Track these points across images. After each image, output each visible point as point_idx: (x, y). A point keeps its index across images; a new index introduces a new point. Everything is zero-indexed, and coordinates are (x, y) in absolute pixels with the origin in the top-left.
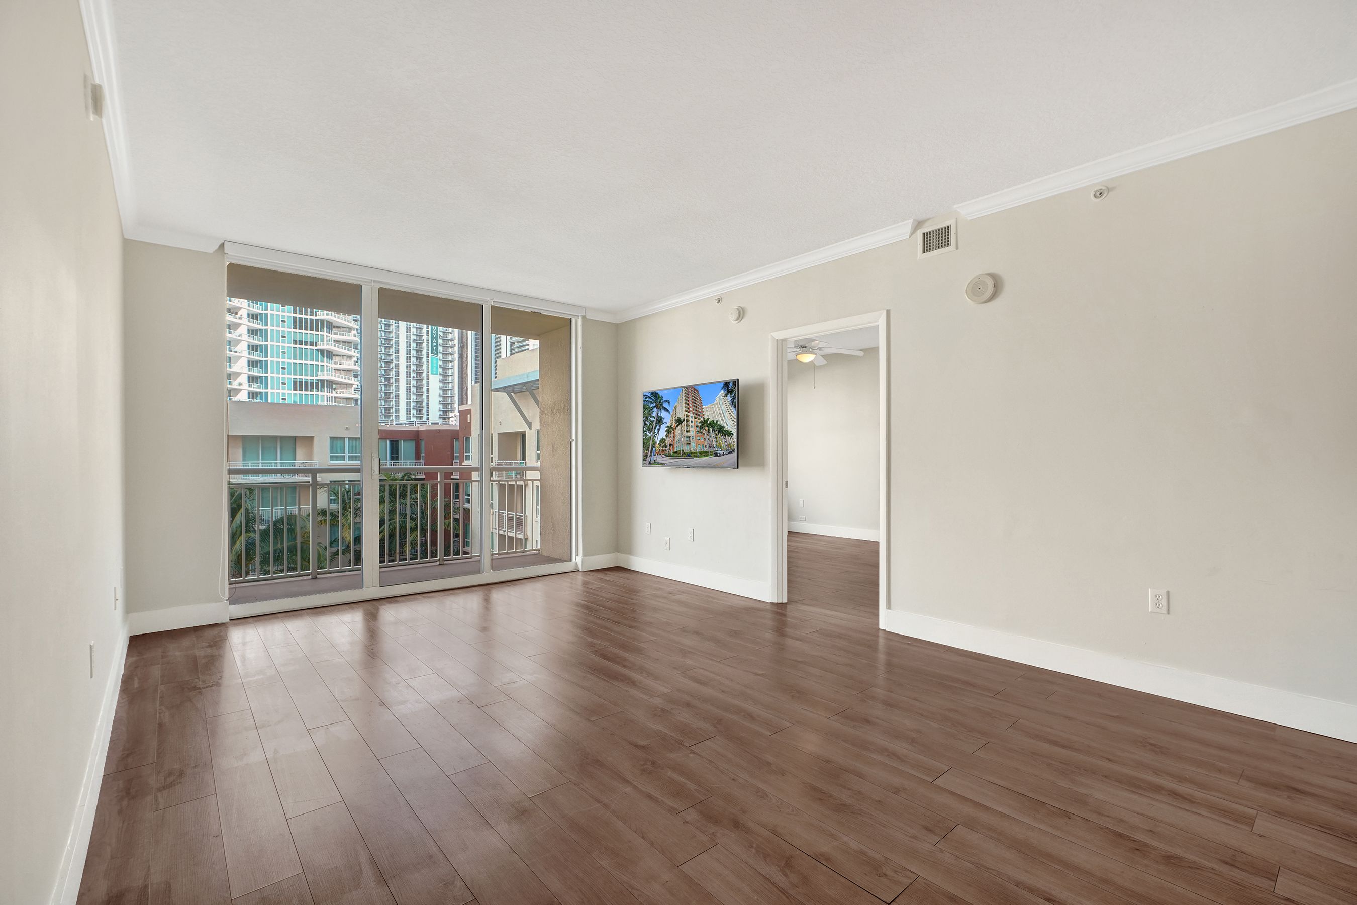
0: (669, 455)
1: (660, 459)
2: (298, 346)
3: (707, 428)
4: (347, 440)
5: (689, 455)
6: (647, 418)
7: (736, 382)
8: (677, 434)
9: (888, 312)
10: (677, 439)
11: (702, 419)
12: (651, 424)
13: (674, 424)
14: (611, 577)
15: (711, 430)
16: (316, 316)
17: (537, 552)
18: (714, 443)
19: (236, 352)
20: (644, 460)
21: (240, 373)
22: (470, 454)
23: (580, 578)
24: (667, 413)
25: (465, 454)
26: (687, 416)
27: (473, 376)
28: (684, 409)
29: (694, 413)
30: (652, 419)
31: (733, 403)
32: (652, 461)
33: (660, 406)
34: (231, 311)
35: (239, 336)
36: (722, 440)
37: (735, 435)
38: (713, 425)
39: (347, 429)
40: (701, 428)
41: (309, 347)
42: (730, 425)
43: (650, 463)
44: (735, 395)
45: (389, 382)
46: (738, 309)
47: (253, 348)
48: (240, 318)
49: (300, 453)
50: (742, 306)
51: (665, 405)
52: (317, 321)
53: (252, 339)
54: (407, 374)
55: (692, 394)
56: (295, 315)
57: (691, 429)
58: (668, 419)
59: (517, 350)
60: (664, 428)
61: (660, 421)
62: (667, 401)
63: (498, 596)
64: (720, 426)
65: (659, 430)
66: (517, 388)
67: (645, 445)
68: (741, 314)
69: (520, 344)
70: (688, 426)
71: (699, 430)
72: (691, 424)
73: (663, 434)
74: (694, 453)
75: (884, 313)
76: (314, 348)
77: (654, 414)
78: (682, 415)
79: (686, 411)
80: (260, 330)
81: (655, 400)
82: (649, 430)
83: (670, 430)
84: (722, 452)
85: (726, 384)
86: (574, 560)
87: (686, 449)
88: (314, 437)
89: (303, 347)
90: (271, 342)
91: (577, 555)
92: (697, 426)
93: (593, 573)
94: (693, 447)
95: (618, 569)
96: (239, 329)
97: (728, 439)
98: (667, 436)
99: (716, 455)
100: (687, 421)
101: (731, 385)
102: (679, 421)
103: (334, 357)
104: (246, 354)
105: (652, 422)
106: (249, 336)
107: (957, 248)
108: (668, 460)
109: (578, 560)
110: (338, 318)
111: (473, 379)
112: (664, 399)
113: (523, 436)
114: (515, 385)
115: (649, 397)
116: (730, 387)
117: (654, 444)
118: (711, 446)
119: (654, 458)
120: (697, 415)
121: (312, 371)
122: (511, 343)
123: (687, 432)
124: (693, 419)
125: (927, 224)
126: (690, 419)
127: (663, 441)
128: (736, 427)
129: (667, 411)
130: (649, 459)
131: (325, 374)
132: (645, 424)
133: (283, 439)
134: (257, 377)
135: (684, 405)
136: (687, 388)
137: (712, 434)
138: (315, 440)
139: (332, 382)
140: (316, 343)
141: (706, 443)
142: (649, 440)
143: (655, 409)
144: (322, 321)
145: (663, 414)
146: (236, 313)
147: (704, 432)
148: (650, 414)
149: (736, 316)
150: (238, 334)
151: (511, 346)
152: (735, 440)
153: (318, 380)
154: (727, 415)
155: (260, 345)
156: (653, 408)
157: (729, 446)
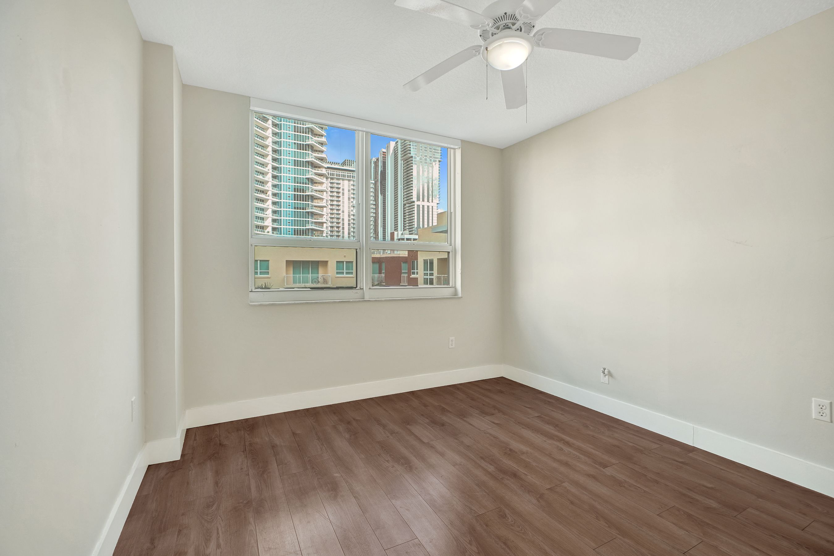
2: (296, 210)
4: (345, 262)
16: (305, 193)
19: (266, 215)
21: (268, 226)
25: (412, 271)
27: (382, 224)
34: (264, 192)
35: (268, 206)
39: (345, 256)
41: (302, 211)
45: (339, 229)
47: (274, 212)
48: (268, 196)
49: (321, 270)
52: (306, 195)
53: (274, 207)
54: (348, 224)
56: (295, 193)
59: (407, 208)
69: (409, 205)
76: (304, 211)
80: (278, 202)
88: (328, 261)
89: (299, 210)
90: (283, 208)
96: (268, 202)
103: (314, 216)
104: (271, 215)
106: (272, 206)
110: (317, 193)
111: (382, 226)
121: (303, 224)
122: (404, 204)
131: (310, 225)
133: (313, 262)
134: (276, 228)
138: (329, 263)
139: (313, 230)
140: (305, 208)
144: (308, 195)
146: (266, 193)
150: (267, 205)
151: (404, 206)
153: (306, 229)
155: (278, 210)
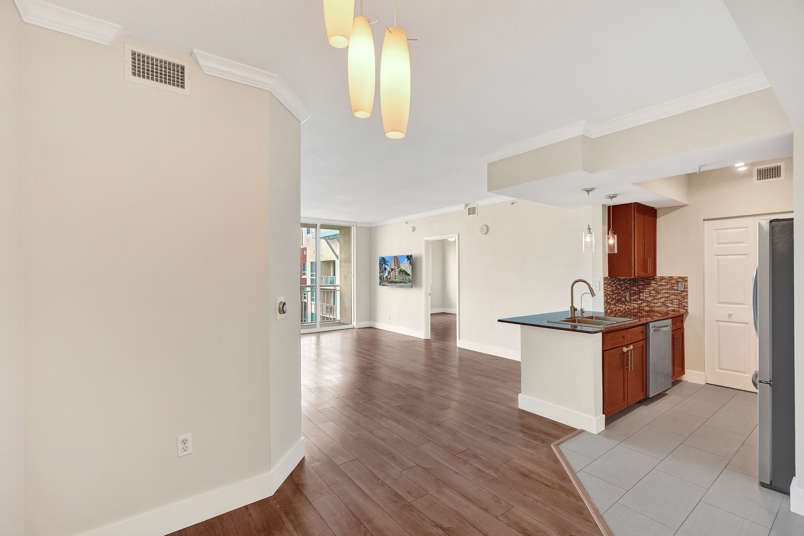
0: (389, 282)
1: (386, 284)
3: (402, 273)
5: (396, 282)
6: (381, 268)
7: (411, 256)
8: (391, 274)
9: (459, 234)
10: (391, 276)
11: (400, 269)
12: (382, 270)
13: (390, 271)
14: (367, 330)
15: (403, 273)
17: (339, 321)
18: (404, 278)
20: (380, 284)
22: (306, 272)
23: (355, 331)
24: (388, 266)
26: (395, 268)
28: (394, 265)
29: (397, 267)
30: (383, 268)
31: (410, 263)
32: (383, 285)
33: (385, 263)
36: (407, 277)
37: (411, 275)
38: (404, 271)
40: (400, 272)
42: (409, 272)
43: (382, 285)
44: (411, 261)
46: (413, 227)
50: (414, 226)
51: (387, 263)
55: (396, 259)
57: (396, 273)
58: (388, 269)
60: (387, 272)
61: (385, 269)
62: (388, 261)
63: (323, 337)
64: (406, 272)
65: (385, 273)
66: (331, 237)
67: (380, 278)
68: (414, 229)
70: (395, 271)
71: (399, 273)
72: (396, 271)
73: (386, 274)
74: (397, 282)
75: (457, 234)
77: (383, 266)
78: (393, 267)
79: (394, 266)
81: (383, 261)
82: (382, 272)
83: (389, 273)
84: (407, 282)
85: (408, 256)
86: (352, 324)
87: (395, 280)
91: (354, 322)
92: (398, 272)
93: (360, 329)
94: (397, 280)
95: (371, 327)
97: (409, 277)
98: (388, 275)
99: (405, 283)
100: (395, 269)
101: (409, 257)
102: (392, 269)
105: (383, 269)
107: (477, 215)
108: (389, 284)
109: (354, 324)
112: (387, 261)
113: (334, 262)
114: (330, 236)
115: (382, 260)
116: (409, 258)
117: (384, 278)
118: (403, 279)
119: (384, 283)
120: (398, 267)
123: (395, 274)
124: (397, 269)
125: (469, 205)
126: (396, 269)
127: (387, 277)
128: (411, 273)
129: (388, 265)
130: (382, 283)
132: (380, 270)
135: (394, 263)
136: (395, 257)
137: (404, 275)
141: (401, 278)
142: (382, 276)
143: (384, 265)
145: (387, 266)
147: (401, 274)
148: (382, 267)
149: (411, 230)
152: (411, 277)
154: (408, 268)
156: (383, 264)
157: (409, 279)
